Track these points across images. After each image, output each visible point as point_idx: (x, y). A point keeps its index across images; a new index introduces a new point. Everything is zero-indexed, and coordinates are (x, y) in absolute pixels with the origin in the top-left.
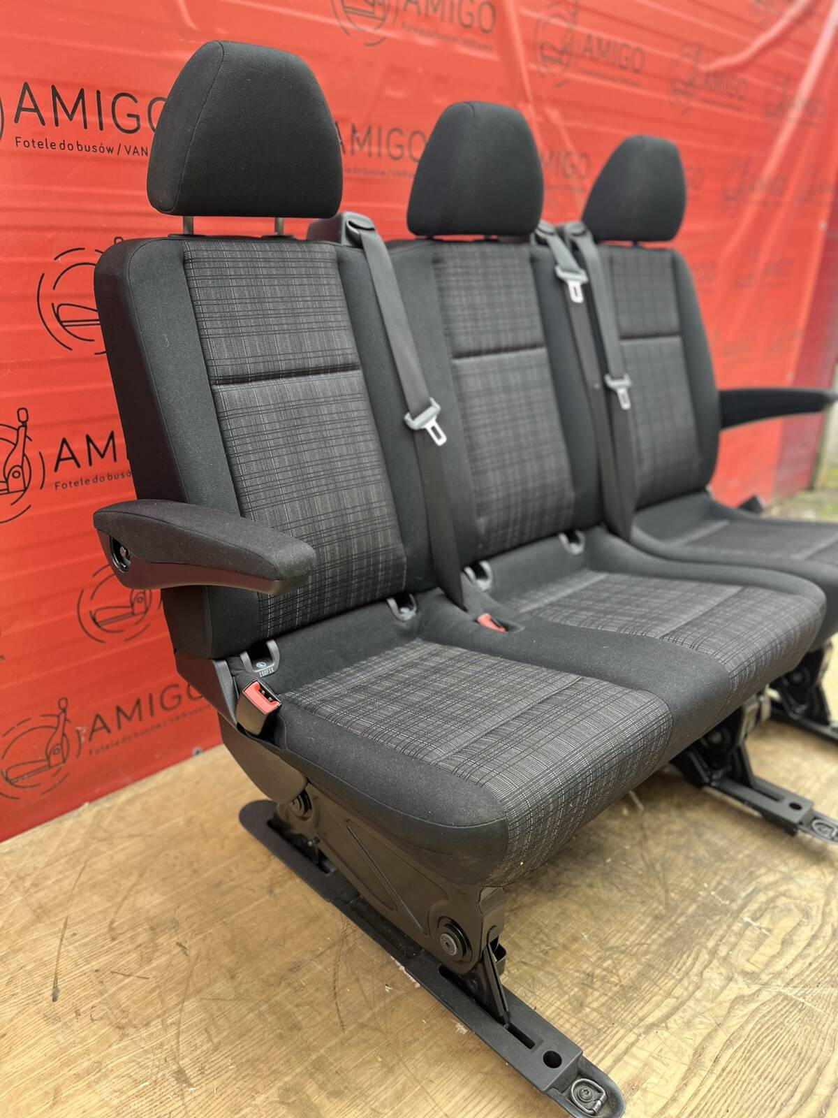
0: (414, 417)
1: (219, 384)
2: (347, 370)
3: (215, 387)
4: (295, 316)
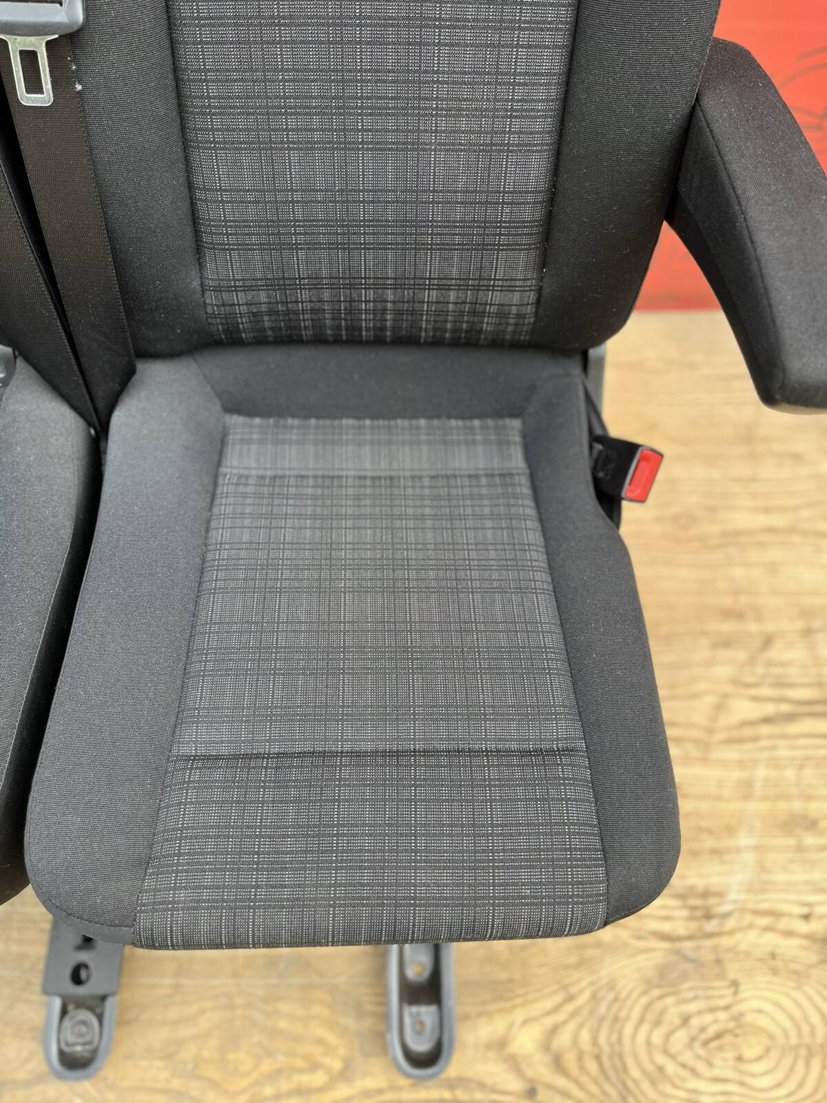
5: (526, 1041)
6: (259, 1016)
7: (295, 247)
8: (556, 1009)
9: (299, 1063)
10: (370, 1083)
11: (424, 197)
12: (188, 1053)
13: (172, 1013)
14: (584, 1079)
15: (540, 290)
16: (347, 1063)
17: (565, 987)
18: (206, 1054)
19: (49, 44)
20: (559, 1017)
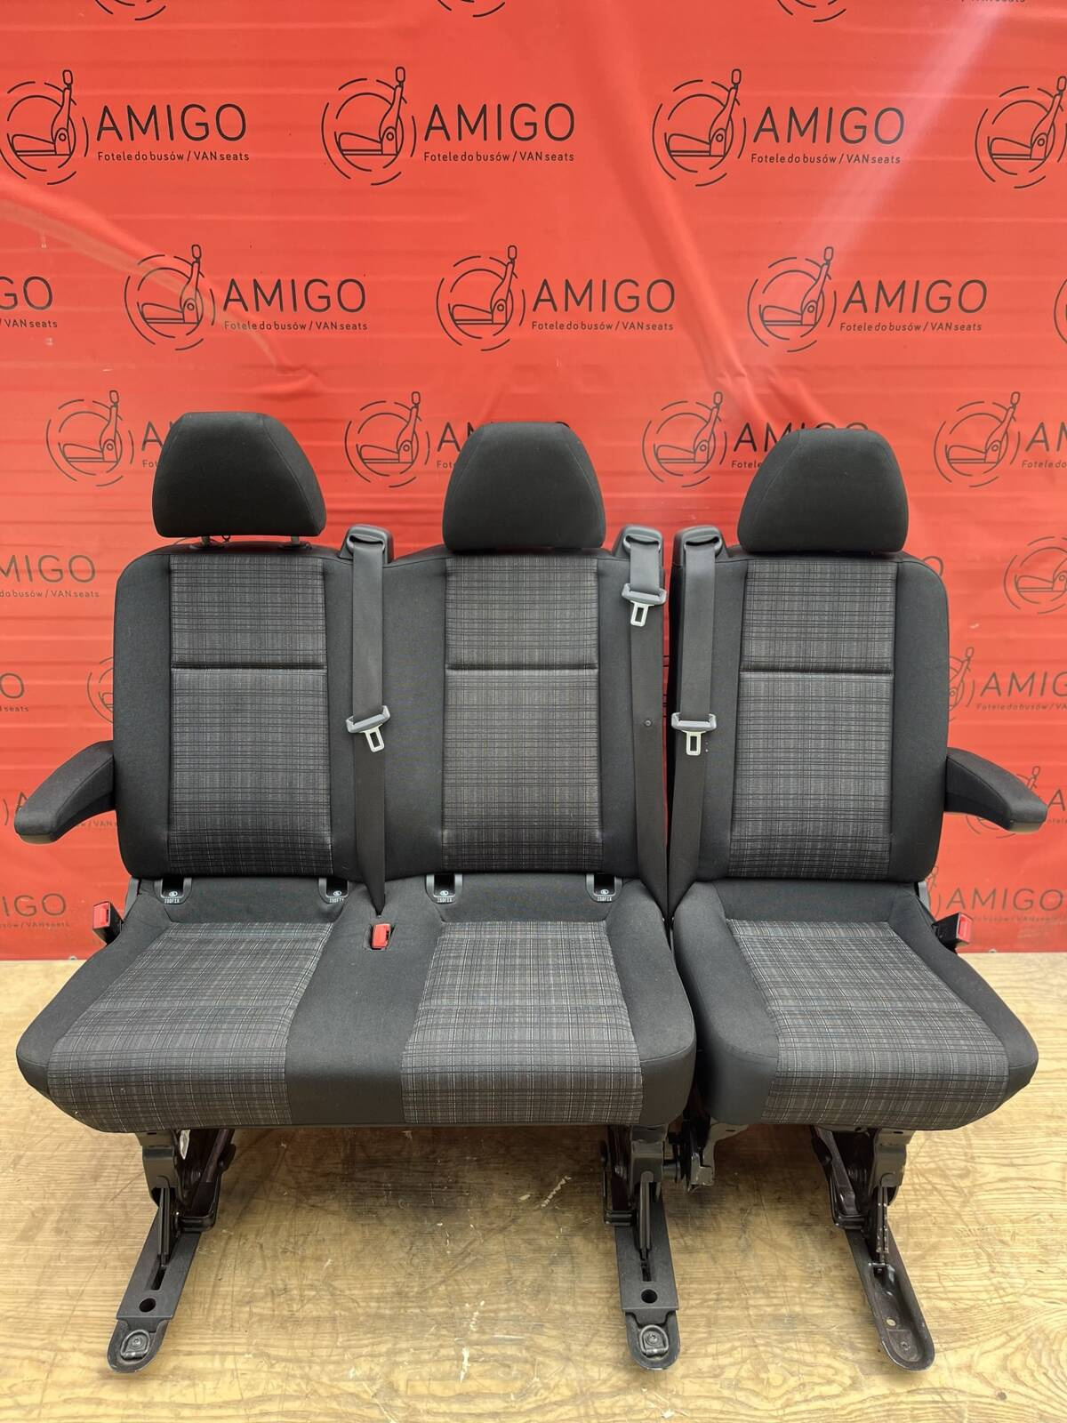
0: (355, 721)
1: (177, 668)
2: (309, 669)
3: (173, 670)
4: (260, 618)
5: (988, 1364)
6: (778, 1351)
7: (778, 820)
8: (1004, 1345)
9: (817, 1380)
10: (875, 1391)
11: (836, 798)
12: (731, 1373)
13: (711, 1349)
14: (1040, 1388)
15: (891, 844)
16: (855, 1381)
17: (1006, 1333)
18: (743, 1373)
19: (702, 735)
20: (1008, 1351)
